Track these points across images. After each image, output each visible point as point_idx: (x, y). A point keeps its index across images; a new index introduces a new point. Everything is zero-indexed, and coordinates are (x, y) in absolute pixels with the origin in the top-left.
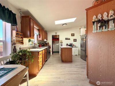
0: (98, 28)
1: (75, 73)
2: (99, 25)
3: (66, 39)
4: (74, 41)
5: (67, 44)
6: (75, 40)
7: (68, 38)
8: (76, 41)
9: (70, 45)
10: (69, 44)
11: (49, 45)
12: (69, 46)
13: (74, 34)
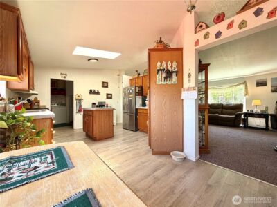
0: (163, 79)
1: (128, 150)
2: (164, 75)
3: (91, 92)
4: (108, 98)
5: (94, 104)
6: (109, 96)
7: (96, 90)
8: (111, 98)
9: (99, 106)
10: (97, 104)
11: (39, 106)
12: (97, 106)
13: (107, 83)
